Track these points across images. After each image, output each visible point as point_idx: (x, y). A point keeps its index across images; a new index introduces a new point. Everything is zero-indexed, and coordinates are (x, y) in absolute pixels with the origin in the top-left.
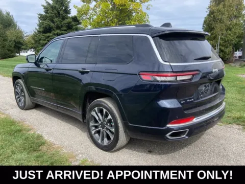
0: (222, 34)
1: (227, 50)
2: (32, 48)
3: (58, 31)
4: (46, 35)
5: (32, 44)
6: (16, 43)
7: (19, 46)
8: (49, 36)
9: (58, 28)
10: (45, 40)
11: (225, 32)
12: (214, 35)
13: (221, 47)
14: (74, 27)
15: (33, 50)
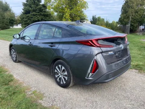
0: (133, 15)
1: (135, 25)
2: (20, 23)
3: (34, 13)
4: (27, 15)
5: (20, 21)
6: (10, 20)
7: (12, 22)
8: (29, 16)
9: (34, 11)
10: (26, 18)
11: (134, 14)
12: (128, 16)
13: (131, 23)
14: (44, 10)
15: (20, 24)
